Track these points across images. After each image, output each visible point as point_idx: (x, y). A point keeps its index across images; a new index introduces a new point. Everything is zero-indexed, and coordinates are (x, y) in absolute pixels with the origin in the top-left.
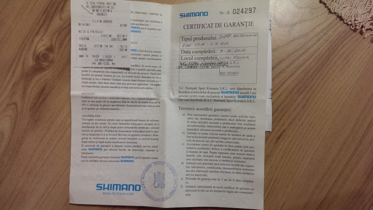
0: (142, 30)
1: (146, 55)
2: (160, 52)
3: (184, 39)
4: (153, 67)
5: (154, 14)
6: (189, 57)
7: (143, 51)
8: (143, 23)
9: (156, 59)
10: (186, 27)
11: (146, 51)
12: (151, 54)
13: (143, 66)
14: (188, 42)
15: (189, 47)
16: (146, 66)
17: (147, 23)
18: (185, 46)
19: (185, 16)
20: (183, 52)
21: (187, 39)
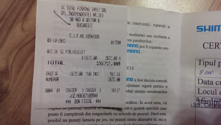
0: (141, 50)
1: (145, 87)
2: (166, 81)
3: (202, 63)
4: (155, 103)
5: (159, 26)
6: (210, 89)
7: (141, 80)
8: (143, 39)
9: (159, 92)
10: (207, 46)
11: (146, 81)
12: (153, 84)
13: (141, 103)
14: (209, 68)
15: (209, 75)
16: (146, 103)
17: (149, 39)
18: (203, 73)
20: (201, 82)
21: (206, 64)
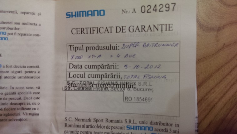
0: (10, 37)
1: (16, 72)
2: (38, 67)
3: (72, 49)
4: (27, 88)
5: (28, 13)
6: (80, 73)
7: (11, 67)
8: (10, 26)
9: (31, 78)
10: (74, 31)
11: (15, 67)
12: (24, 70)
13: (12, 88)
14: (79, 53)
15: (79, 60)
16: (17, 88)
17: (17, 26)
18: (74, 57)
19: (72, 16)
20: (71, 66)
21: (76, 49)
